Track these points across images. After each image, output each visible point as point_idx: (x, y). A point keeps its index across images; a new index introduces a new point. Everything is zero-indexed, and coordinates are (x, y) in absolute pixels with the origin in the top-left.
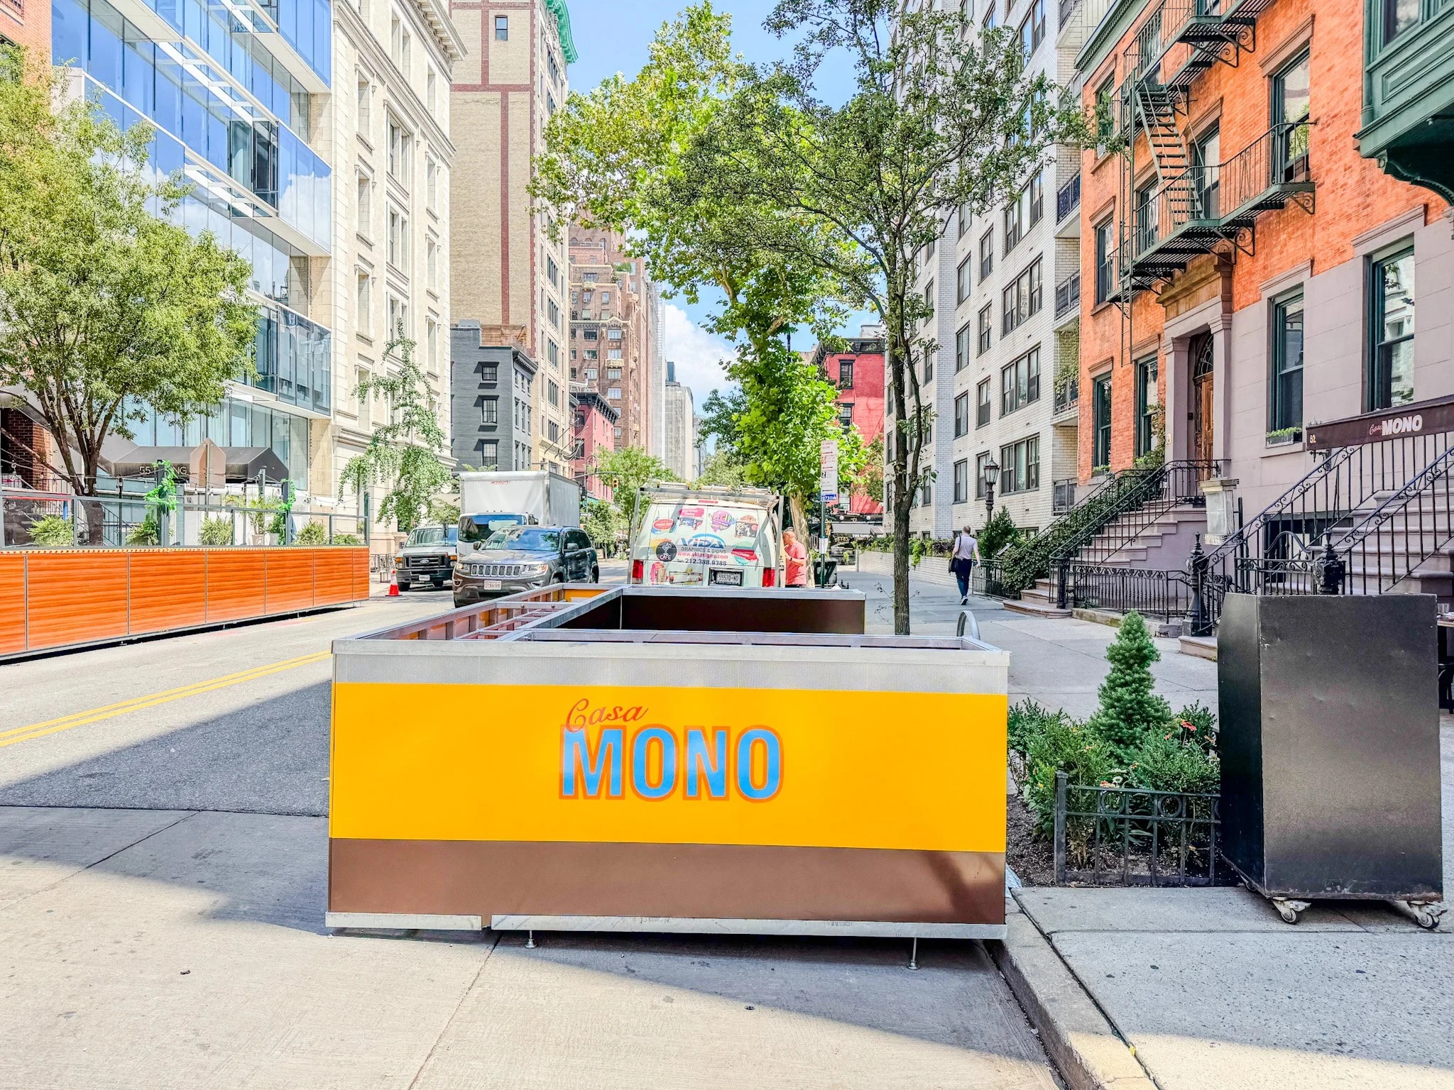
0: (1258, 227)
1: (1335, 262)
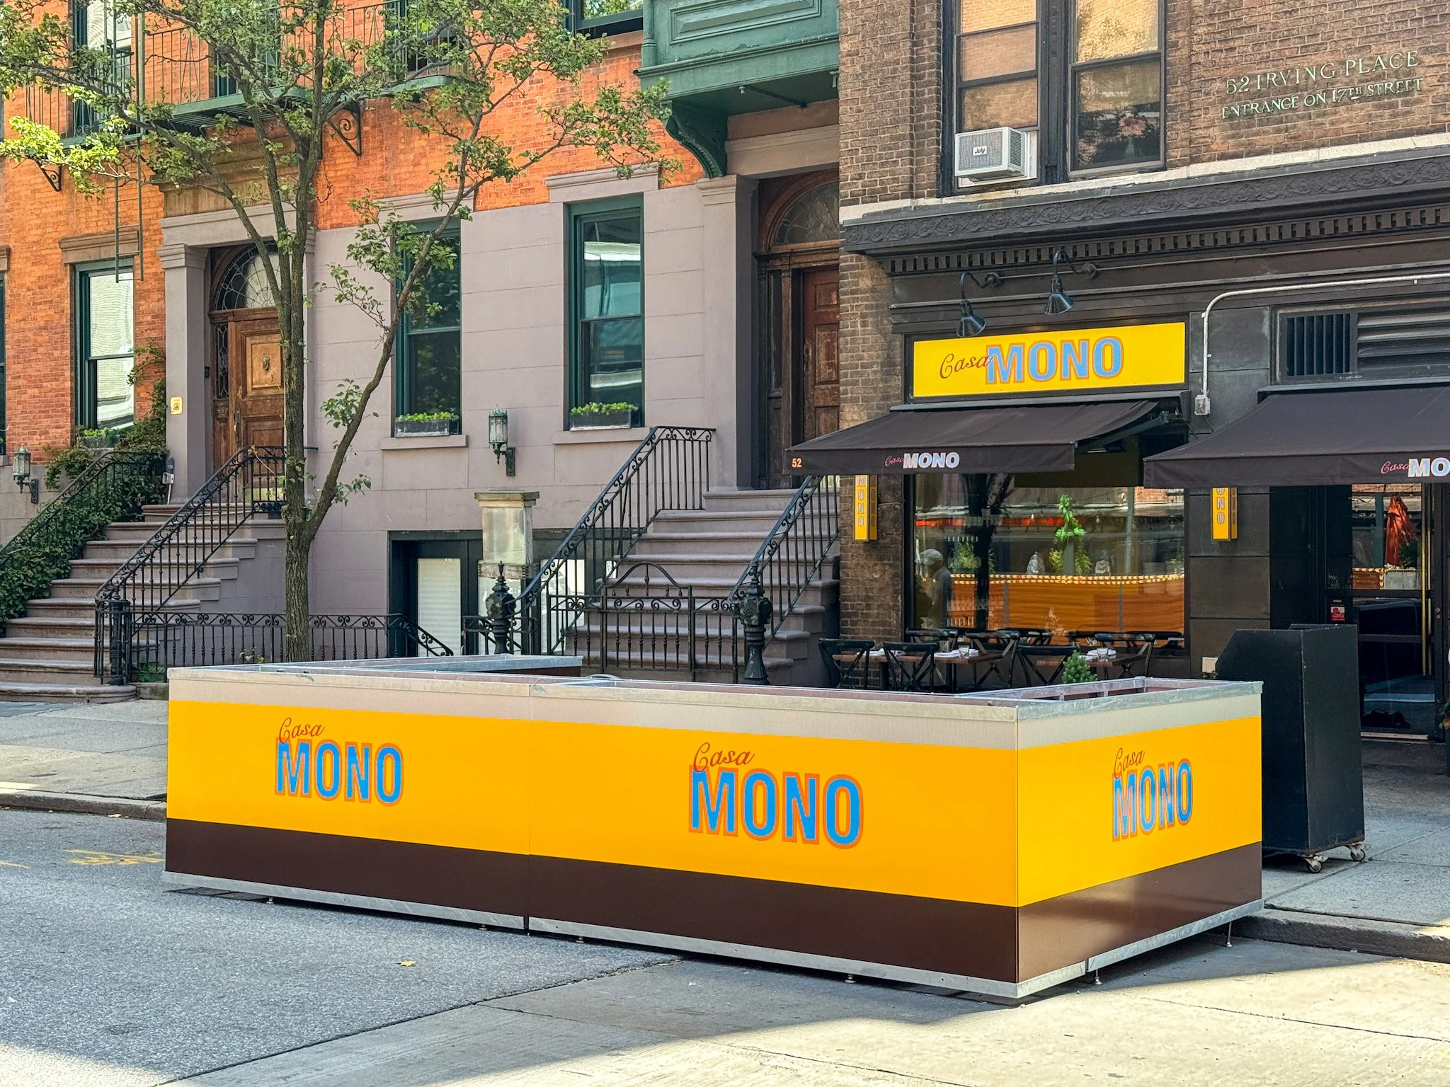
0: (370, 116)
1: (516, 201)
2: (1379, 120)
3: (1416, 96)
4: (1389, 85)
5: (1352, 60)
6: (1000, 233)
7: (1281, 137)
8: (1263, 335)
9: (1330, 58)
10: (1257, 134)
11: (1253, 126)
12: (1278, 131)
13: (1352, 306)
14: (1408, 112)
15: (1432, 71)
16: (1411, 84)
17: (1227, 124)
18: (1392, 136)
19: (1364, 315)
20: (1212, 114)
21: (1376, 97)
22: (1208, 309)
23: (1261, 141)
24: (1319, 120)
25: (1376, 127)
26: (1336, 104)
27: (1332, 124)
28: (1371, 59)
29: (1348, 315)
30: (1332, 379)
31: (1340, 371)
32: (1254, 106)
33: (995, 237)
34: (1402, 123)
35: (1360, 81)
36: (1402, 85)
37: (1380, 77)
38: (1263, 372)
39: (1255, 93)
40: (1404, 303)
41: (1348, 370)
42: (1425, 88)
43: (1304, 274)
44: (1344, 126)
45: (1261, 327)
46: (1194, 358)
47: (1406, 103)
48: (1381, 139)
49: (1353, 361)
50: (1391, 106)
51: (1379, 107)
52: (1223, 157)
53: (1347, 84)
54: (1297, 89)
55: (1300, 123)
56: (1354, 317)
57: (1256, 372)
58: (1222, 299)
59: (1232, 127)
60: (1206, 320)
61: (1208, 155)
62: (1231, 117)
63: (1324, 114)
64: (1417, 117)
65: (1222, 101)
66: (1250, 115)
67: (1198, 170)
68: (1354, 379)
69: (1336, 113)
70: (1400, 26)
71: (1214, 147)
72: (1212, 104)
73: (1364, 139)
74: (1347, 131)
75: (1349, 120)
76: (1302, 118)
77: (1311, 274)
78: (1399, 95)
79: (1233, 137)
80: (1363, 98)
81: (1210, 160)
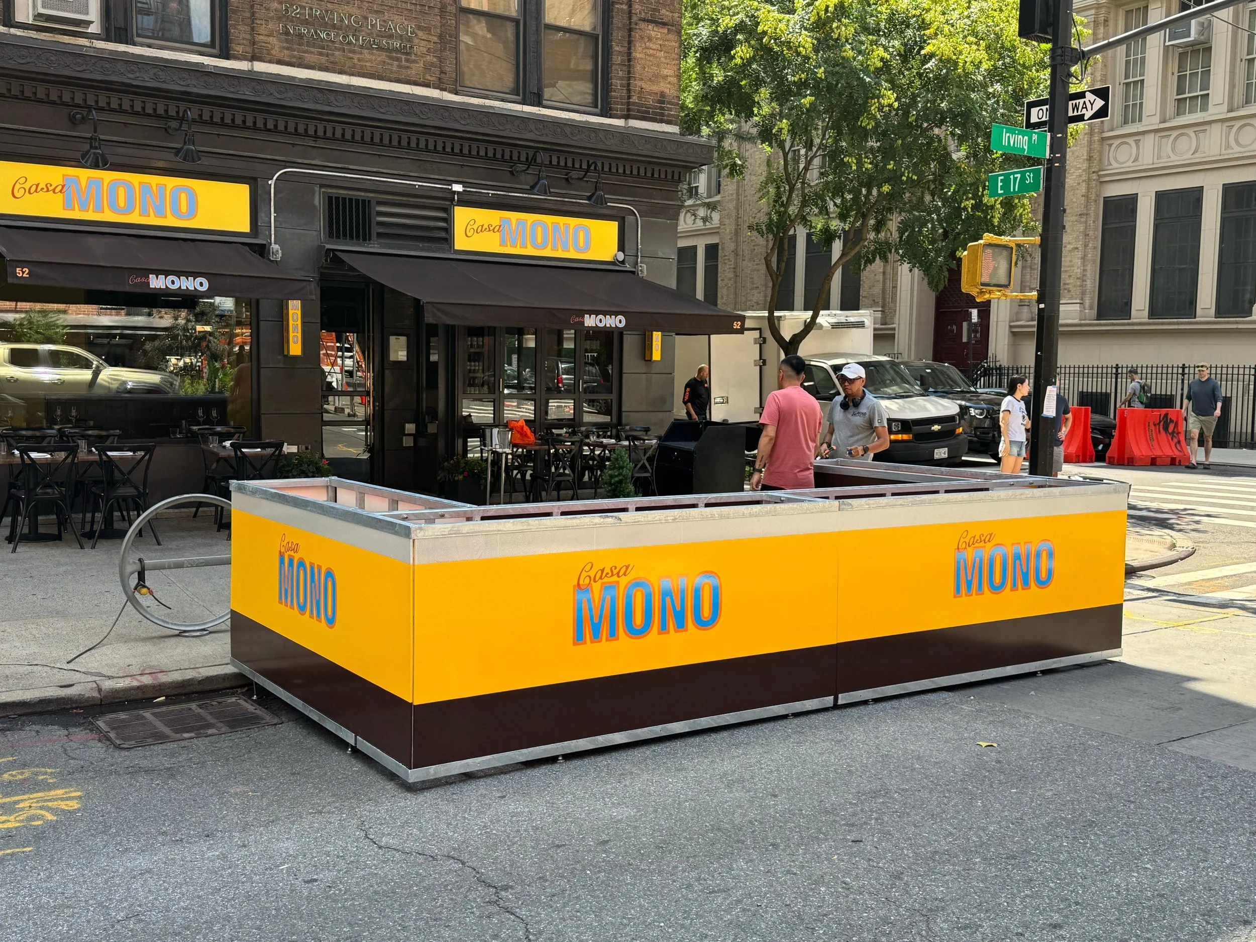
2: (390, 67)
3: (413, 57)
4: (397, 44)
5: (372, 18)
6: (107, 78)
7: (323, 60)
8: (314, 206)
9: (358, 12)
10: (305, 52)
11: (303, 44)
12: (321, 54)
13: (371, 195)
14: (408, 67)
15: (423, 43)
16: (411, 48)
17: (283, 37)
18: (398, 81)
19: (379, 203)
20: (271, 26)
21: (388, 50)
22: (275, 178)
23: (309, 58)
24: (351, 55)
25: (388, 72)
26: (362, 47)
27: (359, 60)
28: (384, 21)
29: (369, 201)
30: (360, 245)
31: (364, 239)
32: (304, 31)
33: (101, 81)
34: (404, 73)
35: (378, 36)
36: (405, 47)
37: (391, 36)
38: (315, 233)
39: (303, 20)
40: (404, 199)
41: (370, 239)
42: (419, 53)
43: (346, 166)
44: (367, 64)
45: (313, 200)
46: (262, 215)
47: (407, 60)
48: (391, 81)
49: (374, 235)
50: (398, 59)
51: (391, 58)
52: (280, 62)
53: (369, 34)
54: (334, 26)
55: (337, 53)
56: (373, 203)
57: (310, 232)
58: (285, 173)
59: (287, 41)
60: (273, 186)
61: (268, 58)
62: (287, 33)
63: (354, 52)
64: (413, 72)
65: (279, 19)
66: (301, 36)
67: (260, 67)
68: (374, 247)
69: (361, 53)
70: (404, 5)
71: (273, 52)
72: (272, 18)
73: (380, 78)
74: (369, 68)
75: (371, 61)
76: (339, 50)
77: (351, 167)
78: (404, 54)
79: (288, 49)
80: (380, 49)
81: (270, 62)
